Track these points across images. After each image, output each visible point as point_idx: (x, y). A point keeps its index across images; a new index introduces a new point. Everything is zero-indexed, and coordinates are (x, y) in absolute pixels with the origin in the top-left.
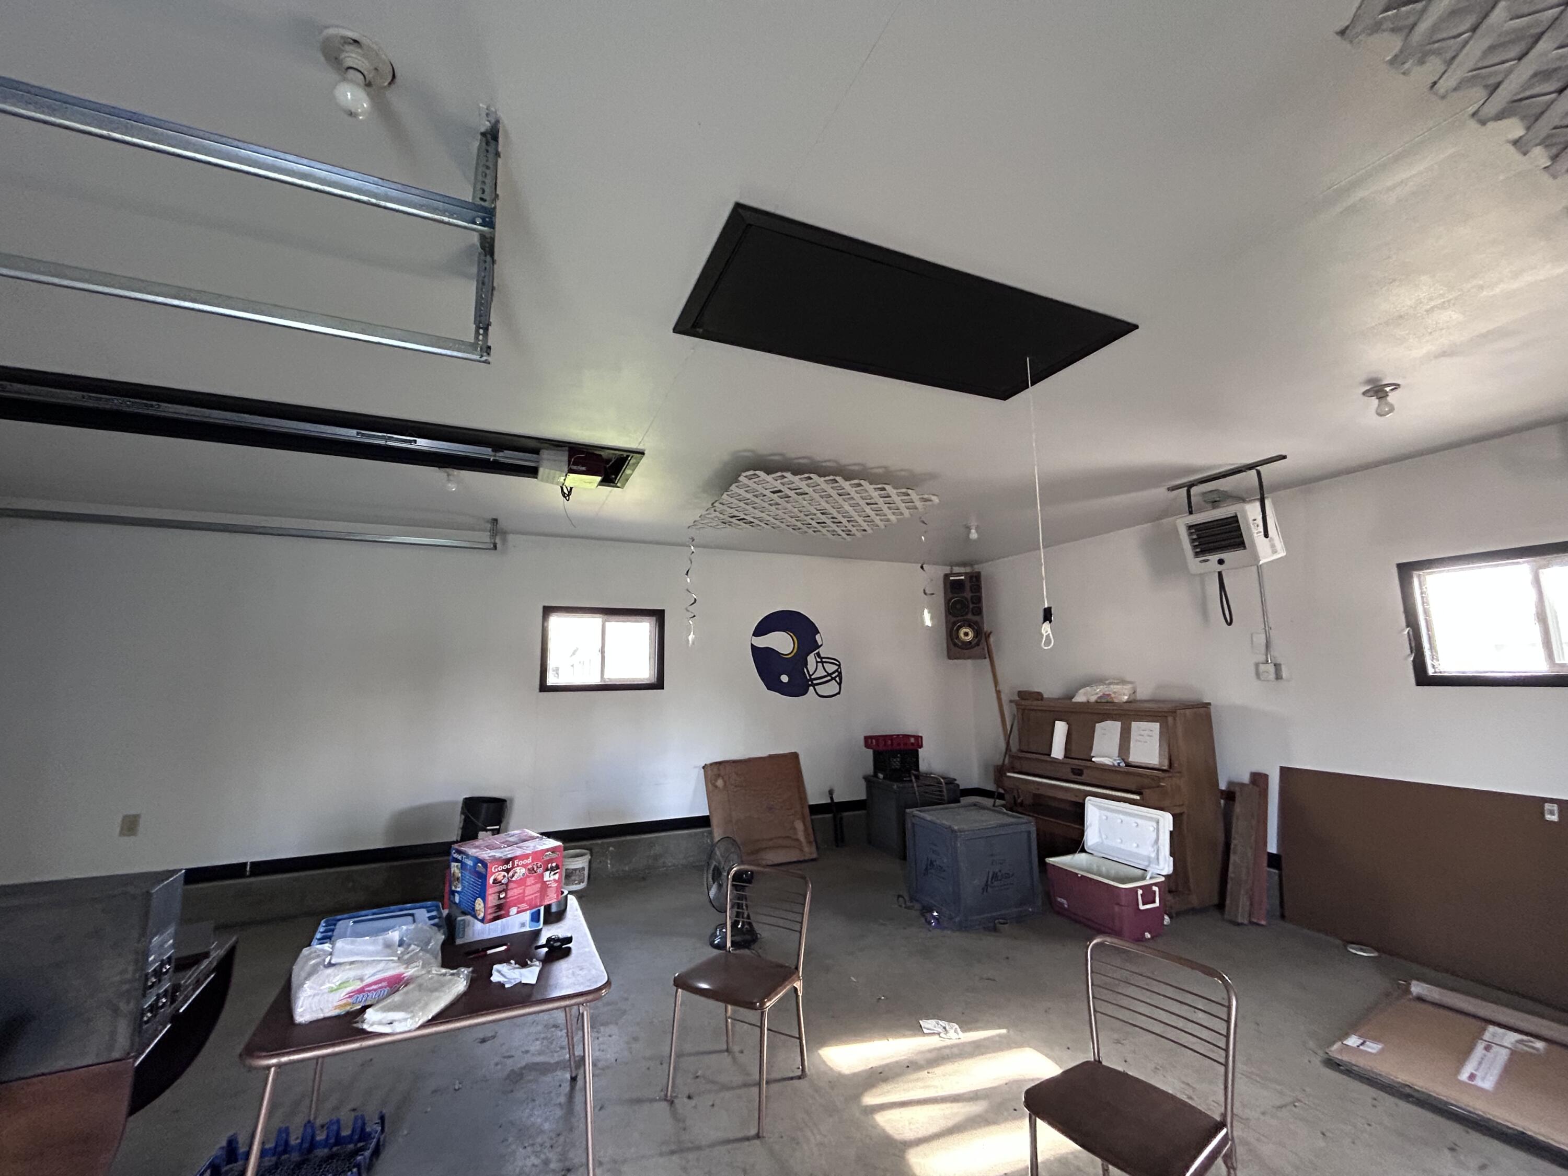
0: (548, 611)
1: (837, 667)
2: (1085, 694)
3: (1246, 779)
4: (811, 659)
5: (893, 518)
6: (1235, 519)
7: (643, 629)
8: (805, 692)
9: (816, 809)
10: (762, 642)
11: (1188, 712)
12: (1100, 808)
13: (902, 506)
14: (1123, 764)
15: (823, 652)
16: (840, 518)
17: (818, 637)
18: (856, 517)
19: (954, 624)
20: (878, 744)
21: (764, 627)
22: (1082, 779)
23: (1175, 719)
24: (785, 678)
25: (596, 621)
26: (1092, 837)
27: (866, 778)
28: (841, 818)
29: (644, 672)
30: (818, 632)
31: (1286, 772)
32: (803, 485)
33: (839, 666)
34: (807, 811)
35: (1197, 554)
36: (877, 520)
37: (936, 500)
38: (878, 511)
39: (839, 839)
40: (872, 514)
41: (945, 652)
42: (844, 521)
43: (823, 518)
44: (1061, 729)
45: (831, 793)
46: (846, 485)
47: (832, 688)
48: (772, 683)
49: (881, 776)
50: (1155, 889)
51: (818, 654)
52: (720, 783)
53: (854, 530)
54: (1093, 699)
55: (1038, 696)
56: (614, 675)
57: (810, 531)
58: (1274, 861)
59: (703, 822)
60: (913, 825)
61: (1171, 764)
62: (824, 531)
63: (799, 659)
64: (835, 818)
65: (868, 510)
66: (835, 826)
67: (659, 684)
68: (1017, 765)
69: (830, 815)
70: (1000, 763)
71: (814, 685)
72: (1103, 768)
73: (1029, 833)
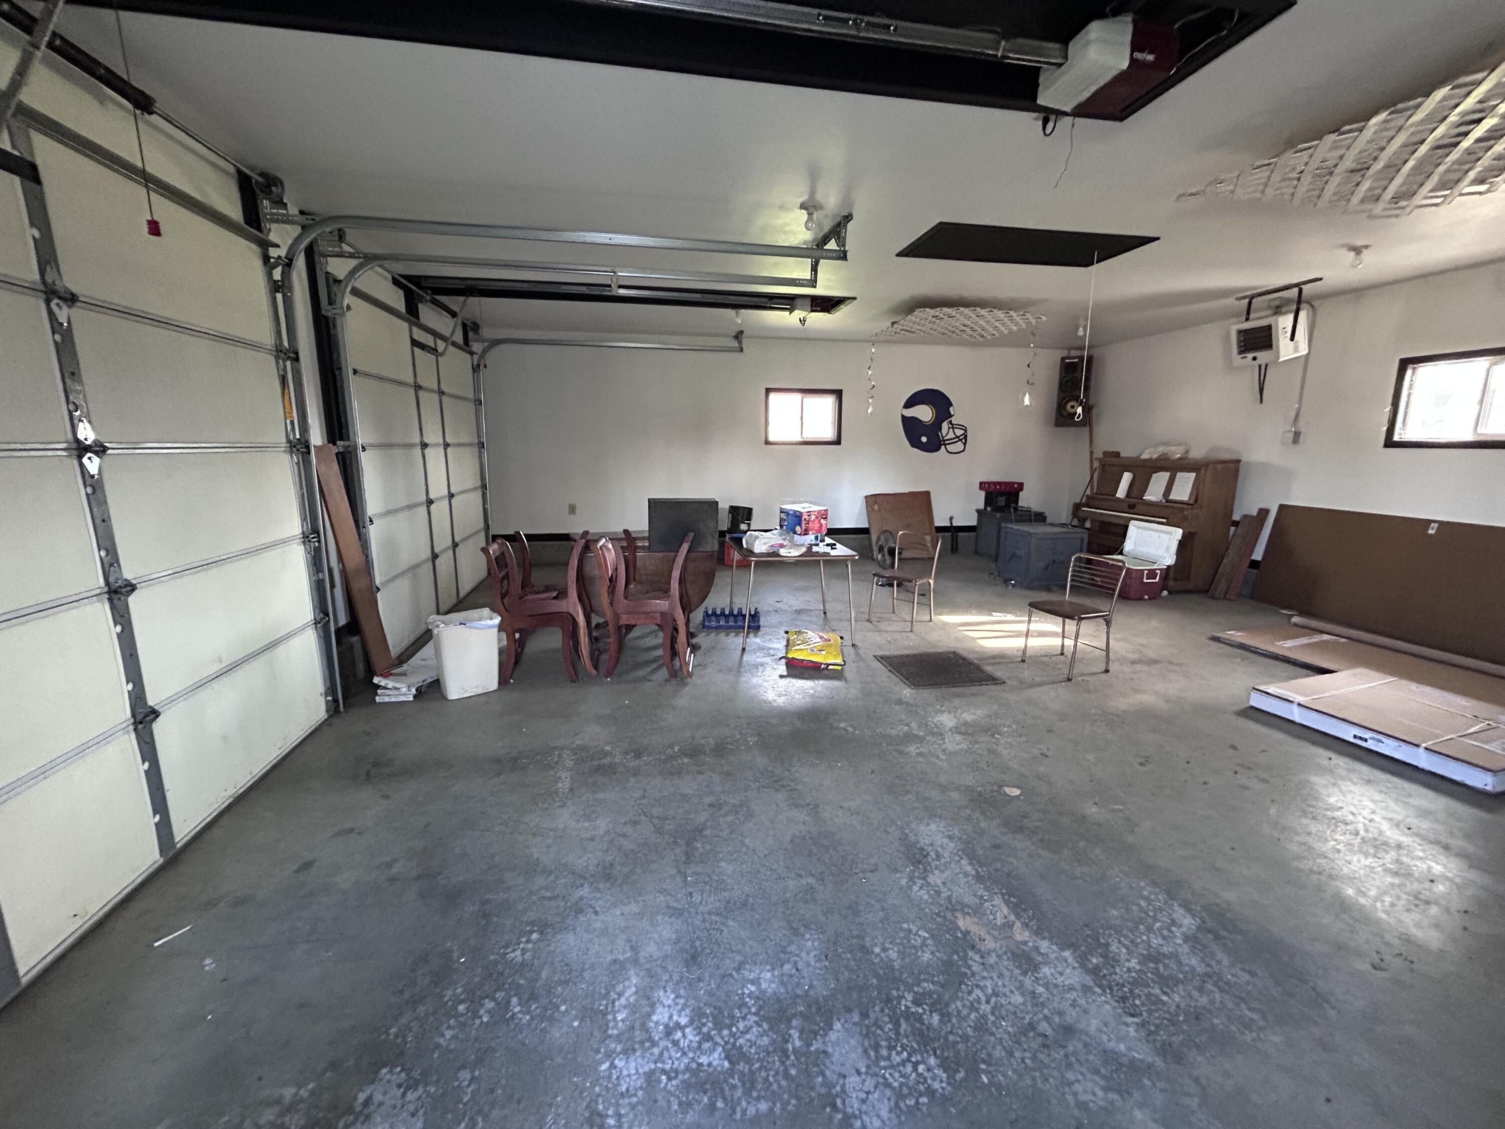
0: (768, 391)
1: (963, 432)
2: (1149, 453)
3: (1255, 513)
4: (945, 425)
5: (1015, 328)
6: (1269, 327)
7: (829, 402)
8: (938, 449)
9: (940, 529)
10: (909, 413)
11: (1219, 466)
12: (1138, 527)
13: (1021, 322)
14: (1164, 501)
15: (954, 420)
16: (976, 328)
17: (951, 409)
18: (987, 327)
19: (1064, 398)
20: (989, 487)
21: (912, 402)
22: (1132, 511)
23: (1206, 471)
24: (924, 439)
25: (798, 397)
26: (1128, 546)
27: (978, 511)
28: (957, 536)
29: (829, 433)
30: (951, 405)
31: (1282, 507)
32: (954, 314)
33: (966, 431)
34: (934, 530)
35: (1240, 352)
36: (1003, 329)
37: (1044, 318)
38: (1003, 324)
39: (954, 548)
40: (1000, 326)
41: (1054, 422)
42: (979, 330)
43: (965, 328)
44: (1127, 477)
45: (951, 519)
46: (983, 312)
47: (959, 446)
48: (915, 443)
49: (989, 509)
50: (1158, 572)
51: (951, 422)
52: (876, 507)
53: (985, 335)
54: (1155, 456)
55: (1117, 455)
56: (809, 435)
57: (954, 336)
58: (1254, 564)
59: (865, 531)
60: (1006, 533)
61: (1196, 501)
62: (964, 335)
63: (937, 425)
64: (952, 536)
65: (997, 324)
66: (952, 540)
67: (838, 442)
68: (1092, 503)
69: (950, 534)
70: (1078, 501)
71: (945, 445)
72: (1151, 504)
73: (1082, 539)
